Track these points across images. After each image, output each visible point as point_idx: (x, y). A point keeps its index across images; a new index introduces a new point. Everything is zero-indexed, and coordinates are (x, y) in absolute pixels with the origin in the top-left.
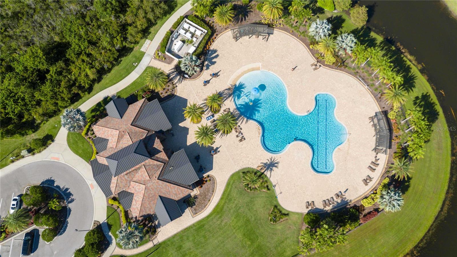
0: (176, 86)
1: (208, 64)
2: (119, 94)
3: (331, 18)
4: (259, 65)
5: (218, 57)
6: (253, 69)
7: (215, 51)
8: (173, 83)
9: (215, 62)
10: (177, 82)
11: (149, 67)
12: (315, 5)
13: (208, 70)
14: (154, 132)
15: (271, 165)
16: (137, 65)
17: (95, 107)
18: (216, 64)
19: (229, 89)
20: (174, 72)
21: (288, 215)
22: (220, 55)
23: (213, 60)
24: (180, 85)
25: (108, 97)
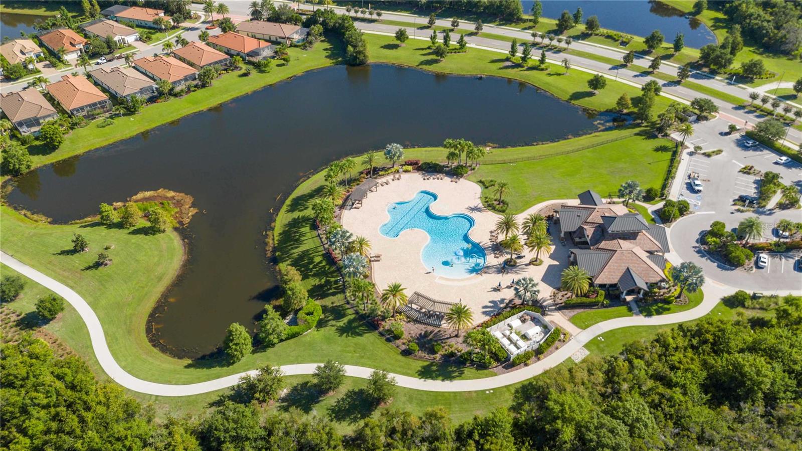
0: (551, 296)
1: (501, 303)
2: (629, 313)
3: (317, 299)
4: (437, 280)
5: (484, 305)
6: (447, 279)
7: (484, 313)
8: (554, 301)
9: (490, 302)
10: (548, 300)
11: (581, 329)
12: (325, 317)
13: (503, 297)
14: (592, 247)
15: (476, 209)
16: (599, 336)
17: (664, 313)
18: (491, 300)
19: (486, 273)
20: (548, 311)
21: (481, 182)
22: (480, 306)
23: (492, 305)
24: (545, 296)
25: (645, 316)
